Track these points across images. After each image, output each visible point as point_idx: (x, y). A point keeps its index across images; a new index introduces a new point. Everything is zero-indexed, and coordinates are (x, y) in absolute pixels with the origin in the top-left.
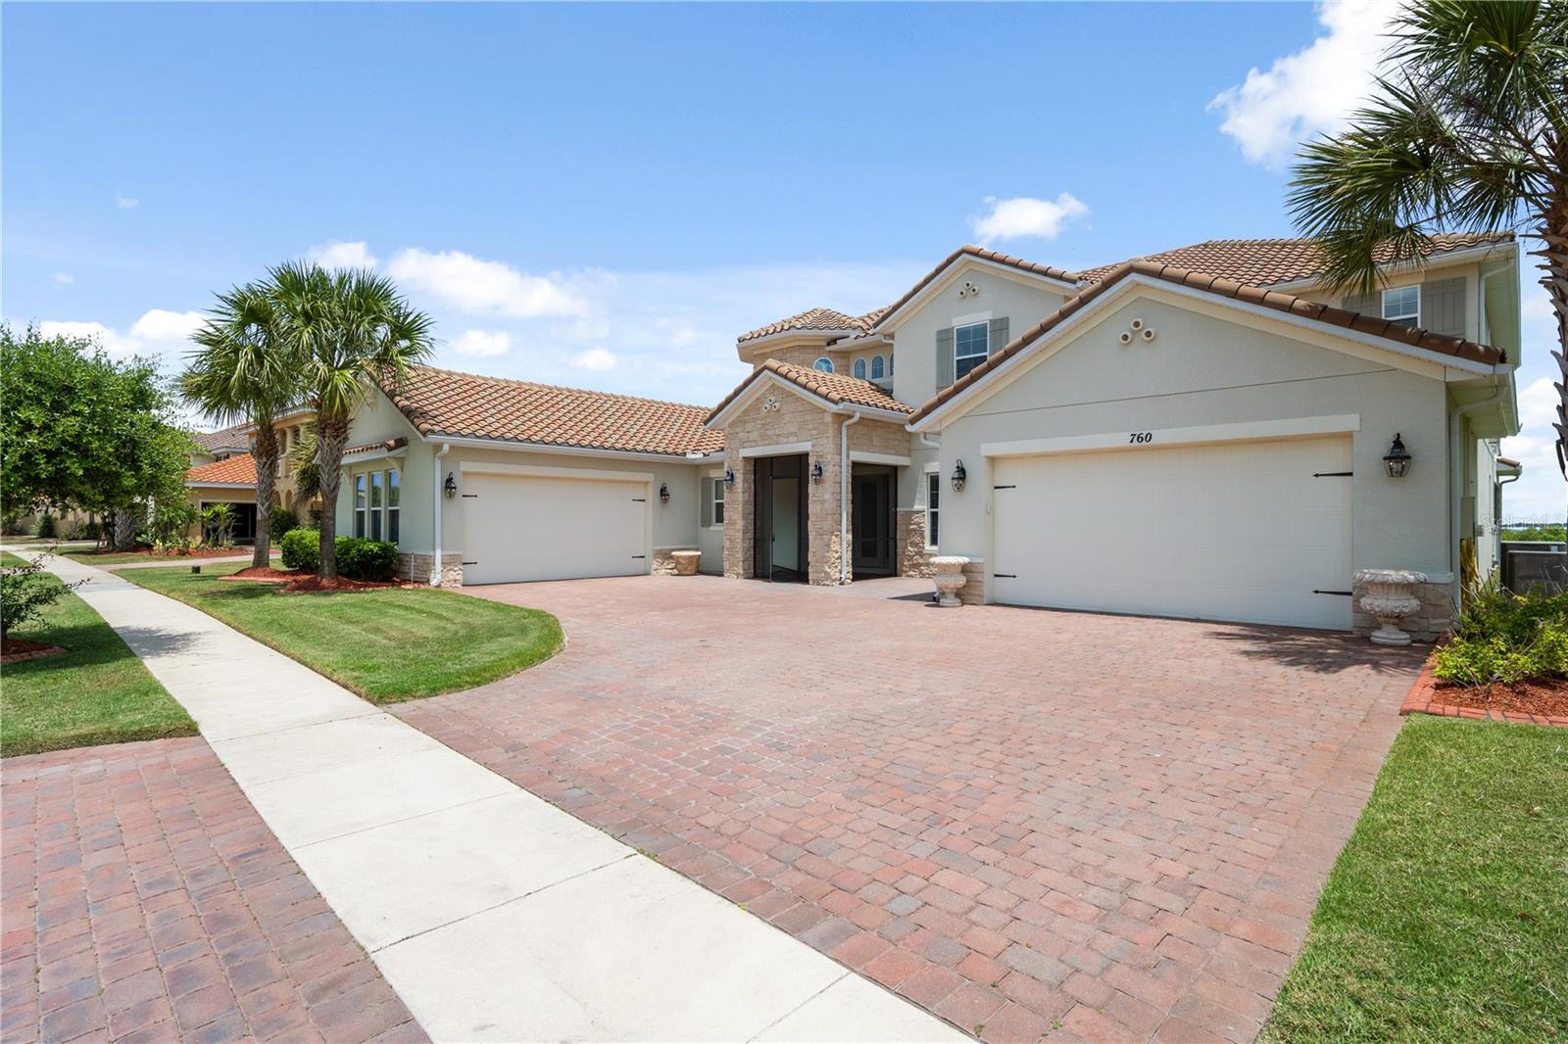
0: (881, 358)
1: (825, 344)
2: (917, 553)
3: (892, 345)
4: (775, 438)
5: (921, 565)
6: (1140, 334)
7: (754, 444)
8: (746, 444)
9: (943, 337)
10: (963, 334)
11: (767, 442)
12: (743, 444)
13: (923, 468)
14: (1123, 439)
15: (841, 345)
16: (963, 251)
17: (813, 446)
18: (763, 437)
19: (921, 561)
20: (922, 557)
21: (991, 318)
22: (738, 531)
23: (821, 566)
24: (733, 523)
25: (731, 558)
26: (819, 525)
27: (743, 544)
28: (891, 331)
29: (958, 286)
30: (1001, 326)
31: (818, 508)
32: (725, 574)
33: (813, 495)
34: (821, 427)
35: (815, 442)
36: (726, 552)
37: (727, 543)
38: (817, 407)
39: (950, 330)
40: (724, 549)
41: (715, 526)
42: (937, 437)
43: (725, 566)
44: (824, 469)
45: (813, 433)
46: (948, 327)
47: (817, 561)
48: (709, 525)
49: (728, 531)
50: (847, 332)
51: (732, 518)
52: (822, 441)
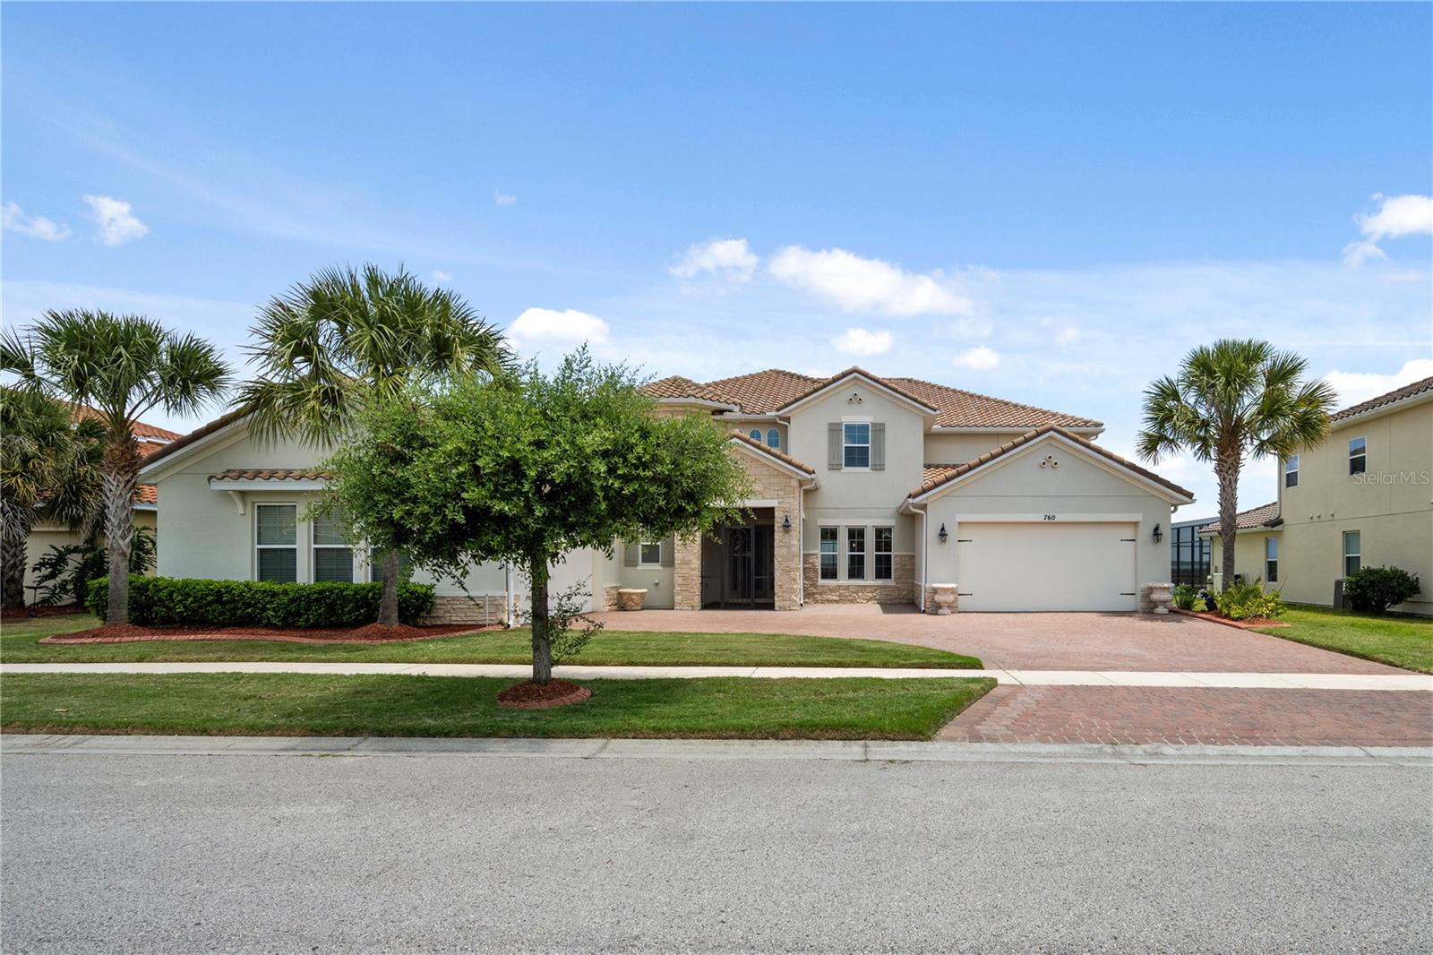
0: (758, 432)
1: (710, 412)
2: (811, 586)
3: (787, 426)
5: (814, 594)
6: (1049, 464)
9: (834, 429)
10: (850, 428)
13: (816, 522)
14: (1040, 518)
15: (727, 416)
16: (855, 371)
17: (779, 503)
19: (815, 591)
20: (816, 588)
21: (872, 421)
22: (694, 569)
23: (788, 596)
24: (688, 563)
25: (684, 593)
26: (786, 564)
27: (698, 581)
28: (788, 415)
29: (848, 395)
30: (879, 429)
31: (784, 551)
32: (676, 607)
33: (780, 541)
34: (787, 489)
35: (781, 500)
36: (677, 588)
37: (679, 580)
38: (784, 474)
39: (840, 424)
40: (673, 586)
41: (642, 567)
42: (924, 507)
43: (676, 601)
44: (791, 522)
45: (779, 493)
46: (839, 422)
47: (784, 592)
48: (636, 565)
49: (680, 570)
50: (731, 407)
51: (686, 558)
52: (788, 500)
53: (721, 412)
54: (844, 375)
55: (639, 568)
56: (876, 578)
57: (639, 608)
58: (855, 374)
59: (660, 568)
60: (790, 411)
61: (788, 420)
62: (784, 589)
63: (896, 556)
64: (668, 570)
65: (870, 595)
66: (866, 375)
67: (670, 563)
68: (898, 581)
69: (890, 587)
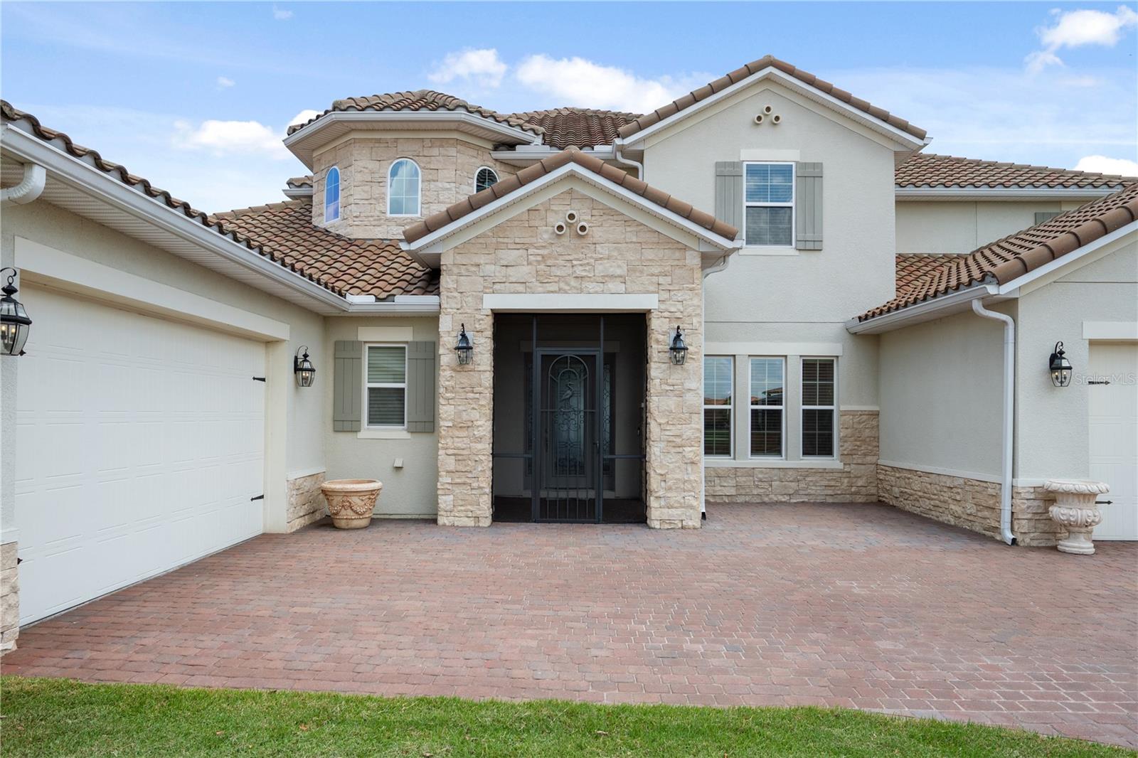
4: (573, 283)
7: (520, 288)
8: (497, 286)
9: (726, 172)
10: (754, 171)
11: (554, 287)
12: (493, 286)
16: (770, 62)
17: (662, 301)
18: (543, 279)
21: (798, 159)
22: (479, 439)
23: (679, 498)
24: (469, 426)
25: (457, 490)
26: (674, 430)
27: (487, 463)
28: (640, 147)
29: (754, 107)
30: (812, 174)
31: (671, 403)
32: (441, 521)
33: (664, 381)
34: (678, 271)
35: (665, 295)
36: (444, 479)
37: (447, 462)
38: (669, 241)
39: (739, 164)
40: (435, 475)
41: (370, 432)
42: (1009, 305)
43: (442, 506)
44: (686, 340)
45: (661, 280)
46: (736, 160)
47: (670, 489)
48: (357, 431)
49: (449, 441)
50: (528, 136)
51: (465, 416)
52: (680, 295)
53: (511, 145)
54: (750, 71)
55: (360, 435)
56: (805, 453)
57: (364, 522)
58: (771, 69)
59: (406, 435)
60: (644, 140)
61: (639, 157)
62: (670, 483)
63: (845, 413)
64: (423, 440)
65: (794, 485)
66: (790, 71)
67: (428, 424)
68: (848, 460)
69: (832, 471)
